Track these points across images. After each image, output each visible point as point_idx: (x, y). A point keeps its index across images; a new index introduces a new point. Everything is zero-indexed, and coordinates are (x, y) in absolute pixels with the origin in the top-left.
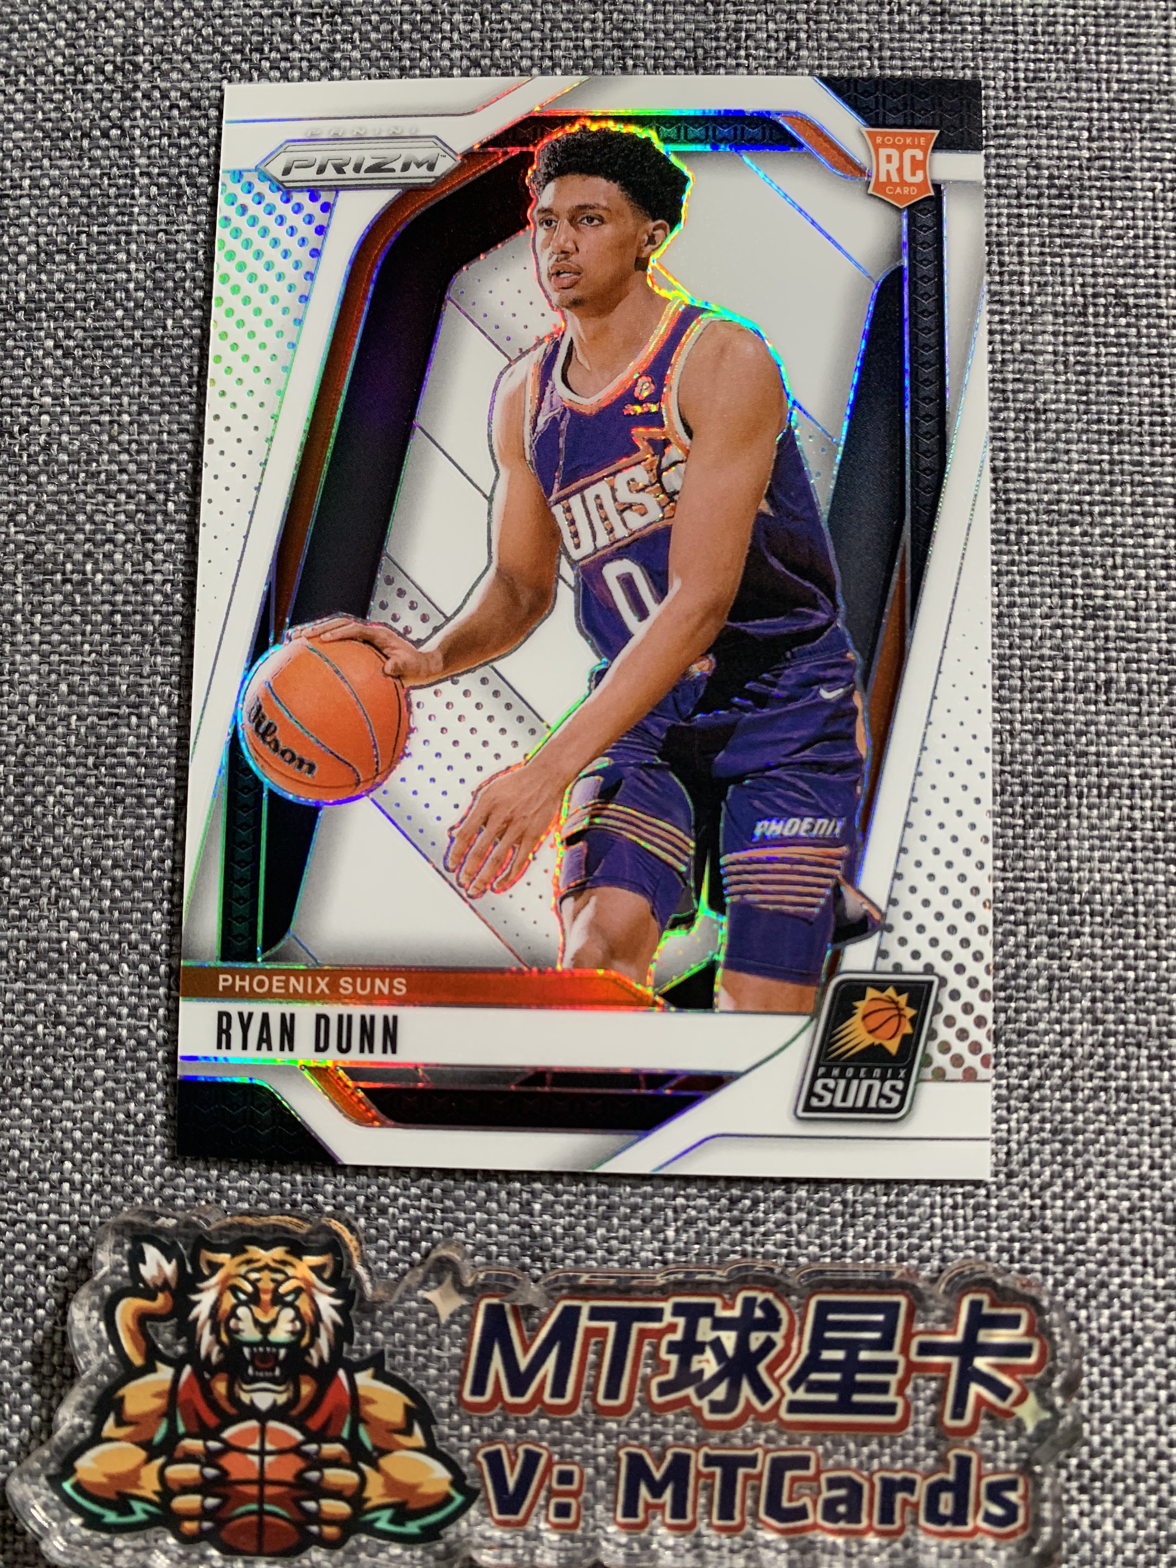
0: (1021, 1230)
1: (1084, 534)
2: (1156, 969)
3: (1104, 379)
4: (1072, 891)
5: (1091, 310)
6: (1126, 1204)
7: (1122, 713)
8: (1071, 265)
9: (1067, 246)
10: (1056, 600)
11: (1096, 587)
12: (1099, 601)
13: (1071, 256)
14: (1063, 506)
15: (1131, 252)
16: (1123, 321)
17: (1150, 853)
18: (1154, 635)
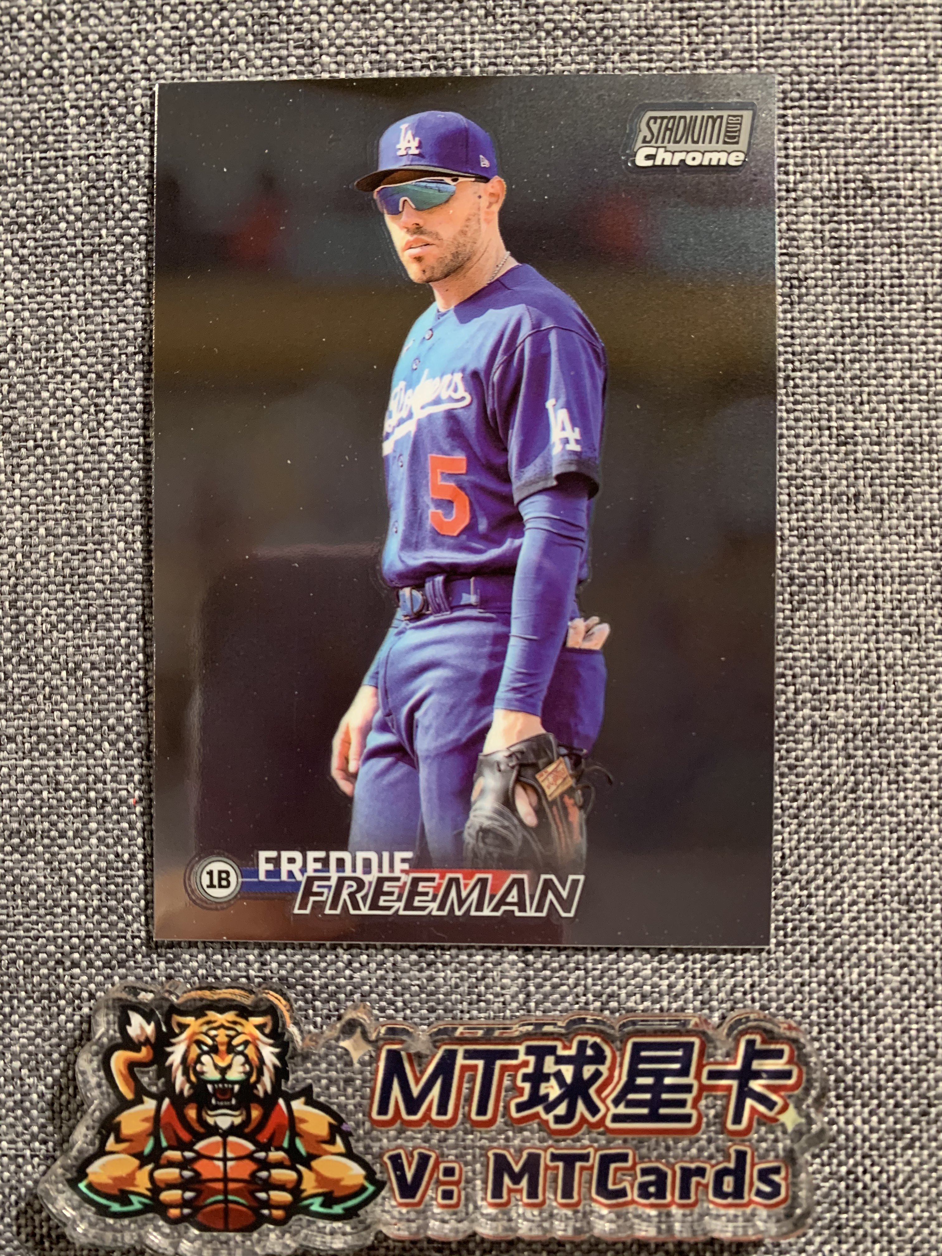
0: (793, 913)
1: (838, 378)
2: (894, 715)
3: (853, 251)
4: (829, 659)
5: (843, 193)
6: (871, 891)
7: (867, 519)
8: (827, 156)
9: (823, 140)
10: (815, 431)
11: (847, 420)
12: (849, 431)
13: (828, 149)
14: (822, 356)
15: (876, 143)
16: (869, 202)
17: (890, 628)
18: (893, 456)
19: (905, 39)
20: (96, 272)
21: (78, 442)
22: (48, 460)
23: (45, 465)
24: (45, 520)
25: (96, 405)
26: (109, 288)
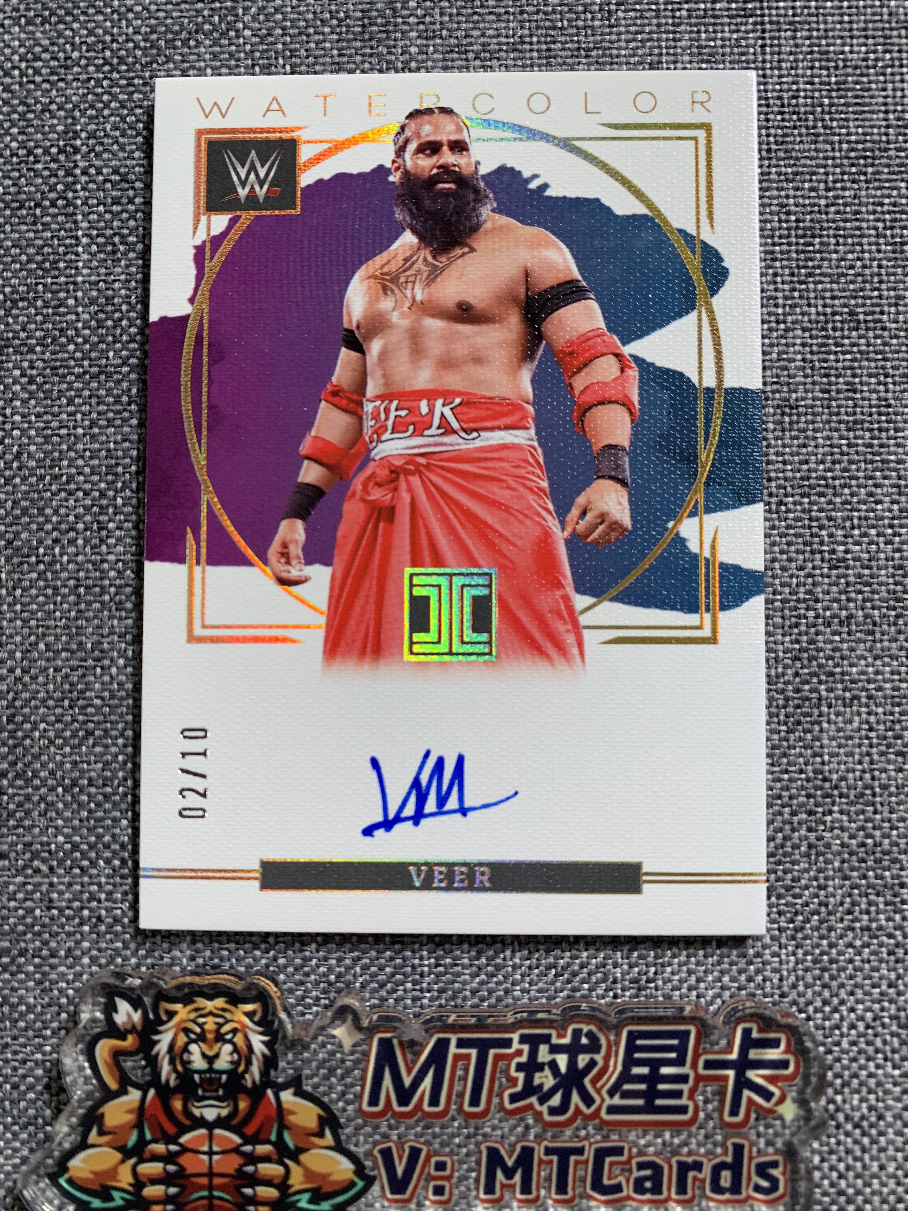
1: (829, 503)
3: (841, 380)
4: (824, 780)
5: (830, 325)
7: (860, 641)
8: (815, 291)
9: (810, 275)
10: (807, 555)
11: (838, 544)
12: (841, 555)
13: (815, 283)
14: (812, 481)
15: (860, 279)
16: (855, 334)
17: (883, 748)
18: (884, 579)
19: (887, 181)
20: (103, 392)
21: (80, 558)
22: (49, 575)
24: (44, 635)
25: (99, 522)
26: (114, 408)
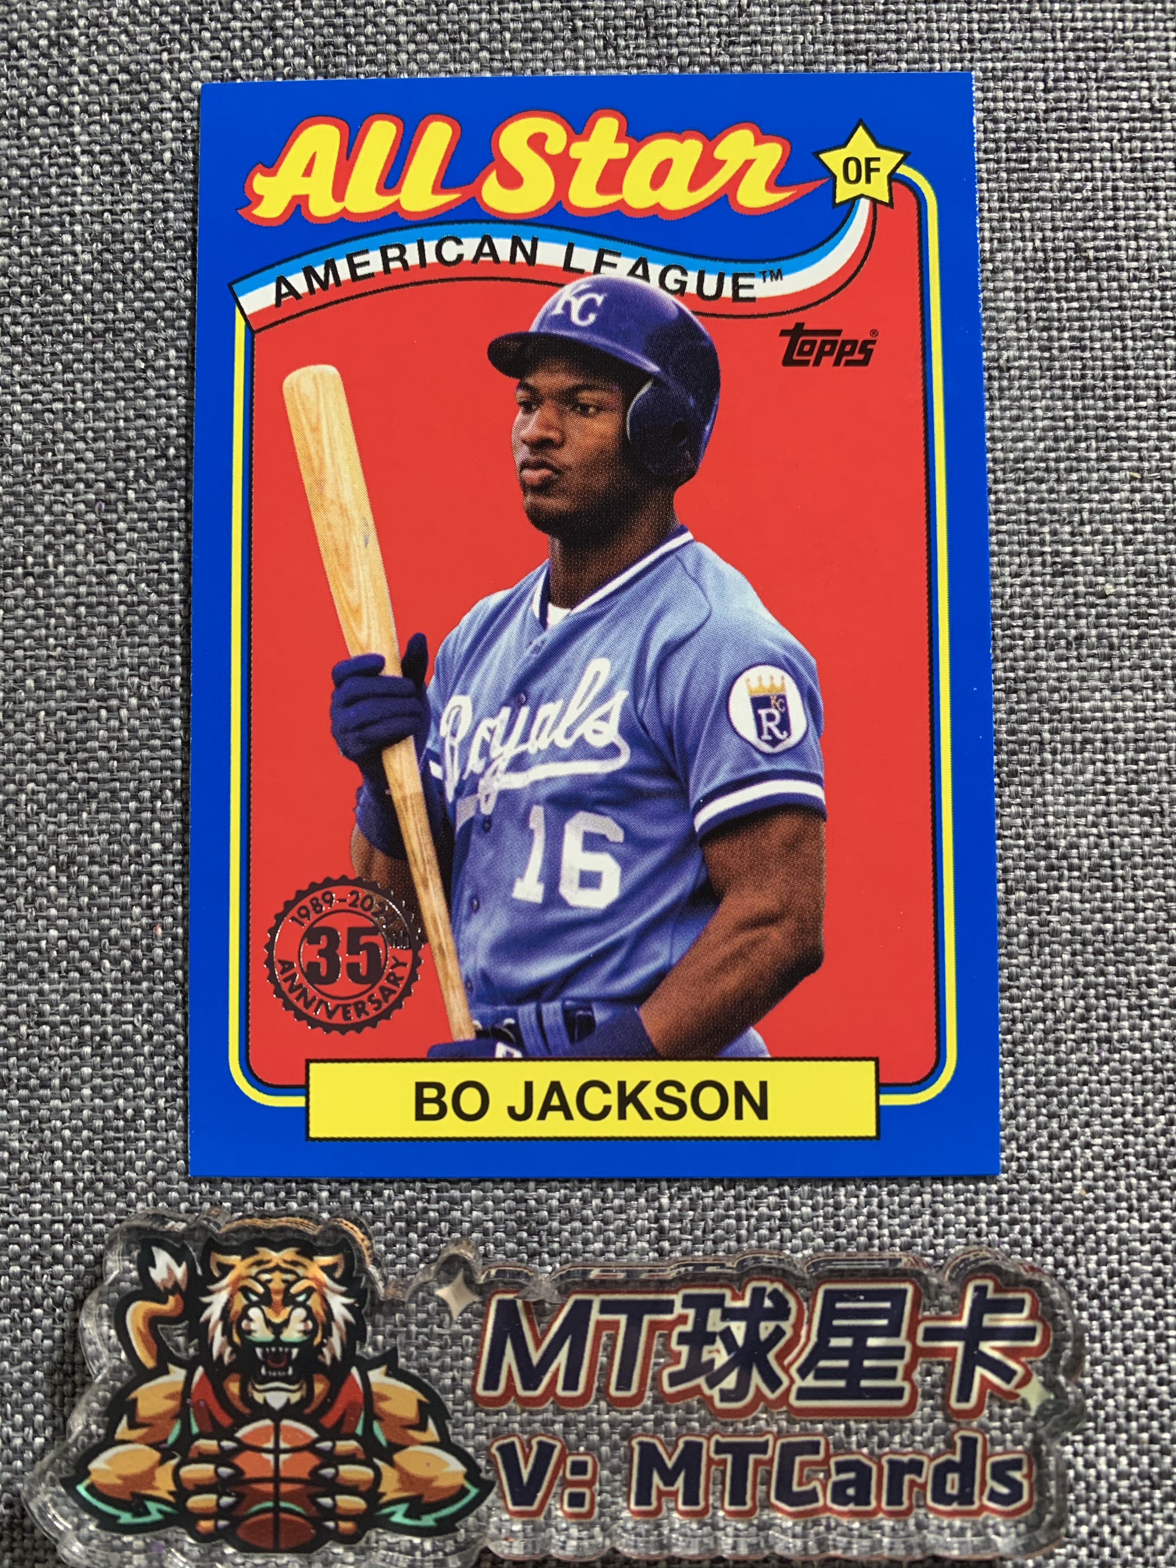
1: (1051, 491)
3: (1066, 335)
4: (1049, 847)
5: (1051, 265)
7: (1092, 669)
8: (1031, 220)
9: (1025, 200)
10: (1024, 558)
11: (1064, 543)
12: (1068, 557)
13: (1031, 210)
14: (1029, 464)
15: (1090, 205)
16: (1083, 275)
17: (1124, 806)
19: (1124, 79)
20: (109, 355)
21: (80, 569)
22: (40, 591)
23: (36, 598)
24: (34, 669)
25: (104, 522)
26: (125, 375)
